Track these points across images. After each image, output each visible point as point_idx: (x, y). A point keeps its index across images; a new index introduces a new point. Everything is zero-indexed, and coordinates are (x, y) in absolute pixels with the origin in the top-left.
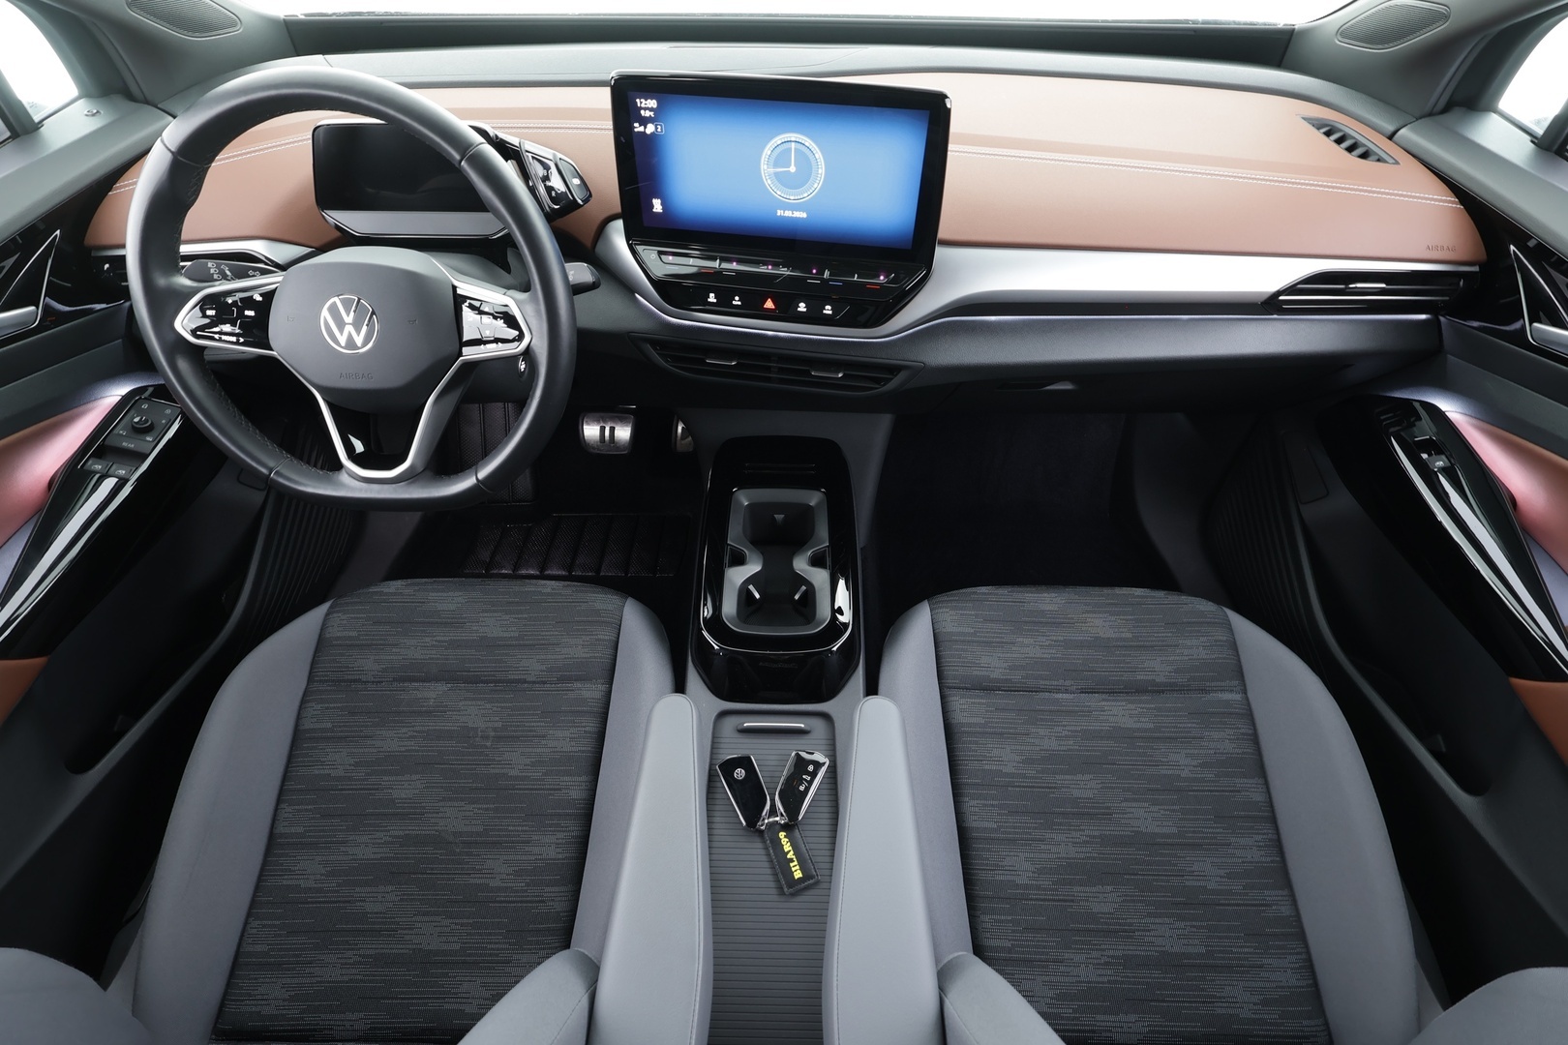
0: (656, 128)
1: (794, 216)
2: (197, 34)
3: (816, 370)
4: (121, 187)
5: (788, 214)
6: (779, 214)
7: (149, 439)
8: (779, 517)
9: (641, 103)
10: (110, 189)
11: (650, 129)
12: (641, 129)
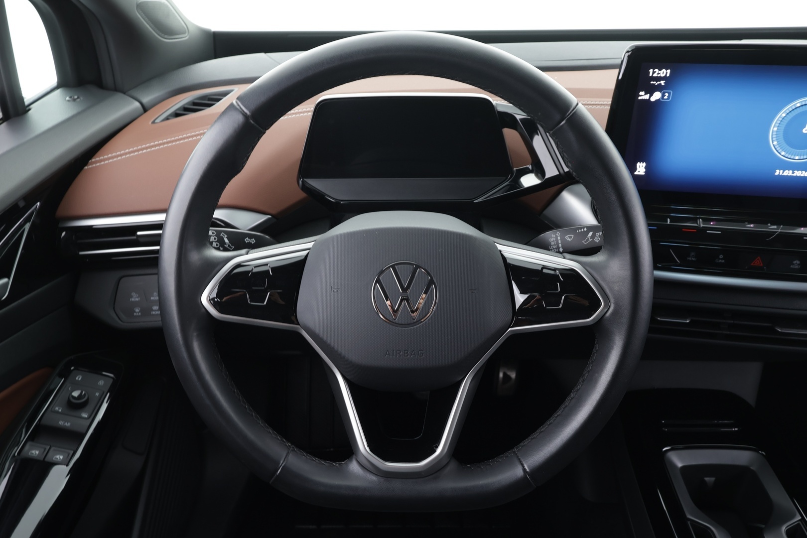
0: (663, 96)
1: (794, 175)
2: (166, 36)
3: (781, 327)
4: (96, 162)
5: (788, 173)
6: (777, 173)
7: (85, 415)
8: (709, 480)
9: (654, 73)
10: (86, 164)
11: (657, 96)
12: (647, 97)
